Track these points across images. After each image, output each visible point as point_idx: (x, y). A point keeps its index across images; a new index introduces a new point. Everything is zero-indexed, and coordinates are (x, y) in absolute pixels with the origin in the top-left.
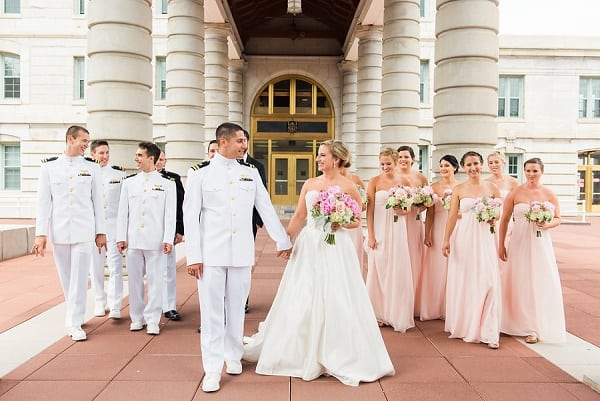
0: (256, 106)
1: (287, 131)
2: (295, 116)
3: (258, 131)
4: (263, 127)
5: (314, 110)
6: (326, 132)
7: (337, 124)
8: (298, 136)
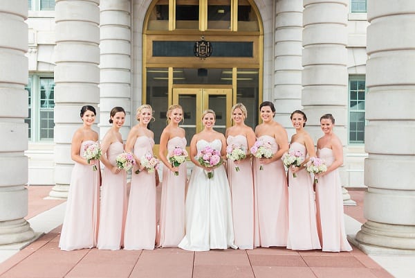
0: (150, 20)
1: (195, 54)
2: (205, 34)
3: (154, 55)
4: (161, 49)
5: (234, 25)
6: (251, 56)
7: (267, 44)
8: (210, 62)
